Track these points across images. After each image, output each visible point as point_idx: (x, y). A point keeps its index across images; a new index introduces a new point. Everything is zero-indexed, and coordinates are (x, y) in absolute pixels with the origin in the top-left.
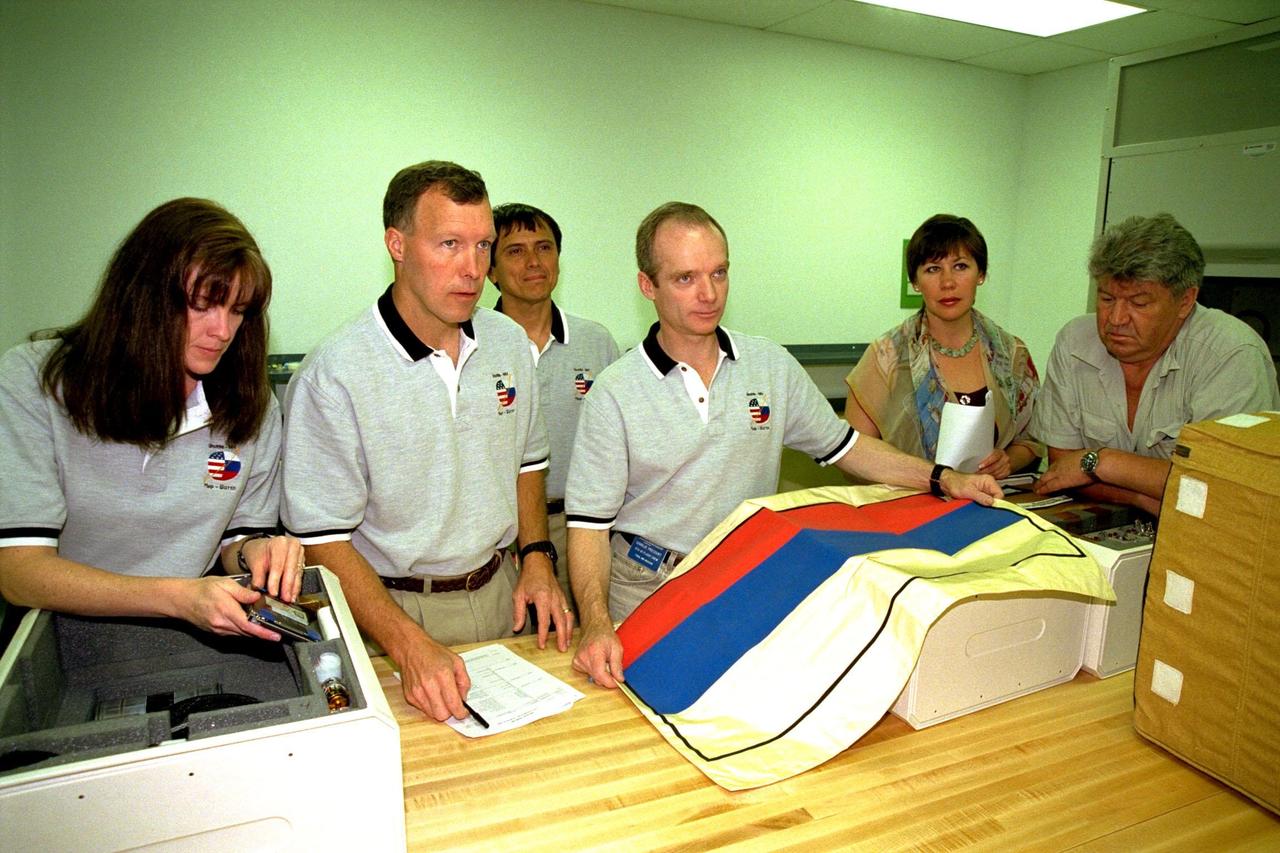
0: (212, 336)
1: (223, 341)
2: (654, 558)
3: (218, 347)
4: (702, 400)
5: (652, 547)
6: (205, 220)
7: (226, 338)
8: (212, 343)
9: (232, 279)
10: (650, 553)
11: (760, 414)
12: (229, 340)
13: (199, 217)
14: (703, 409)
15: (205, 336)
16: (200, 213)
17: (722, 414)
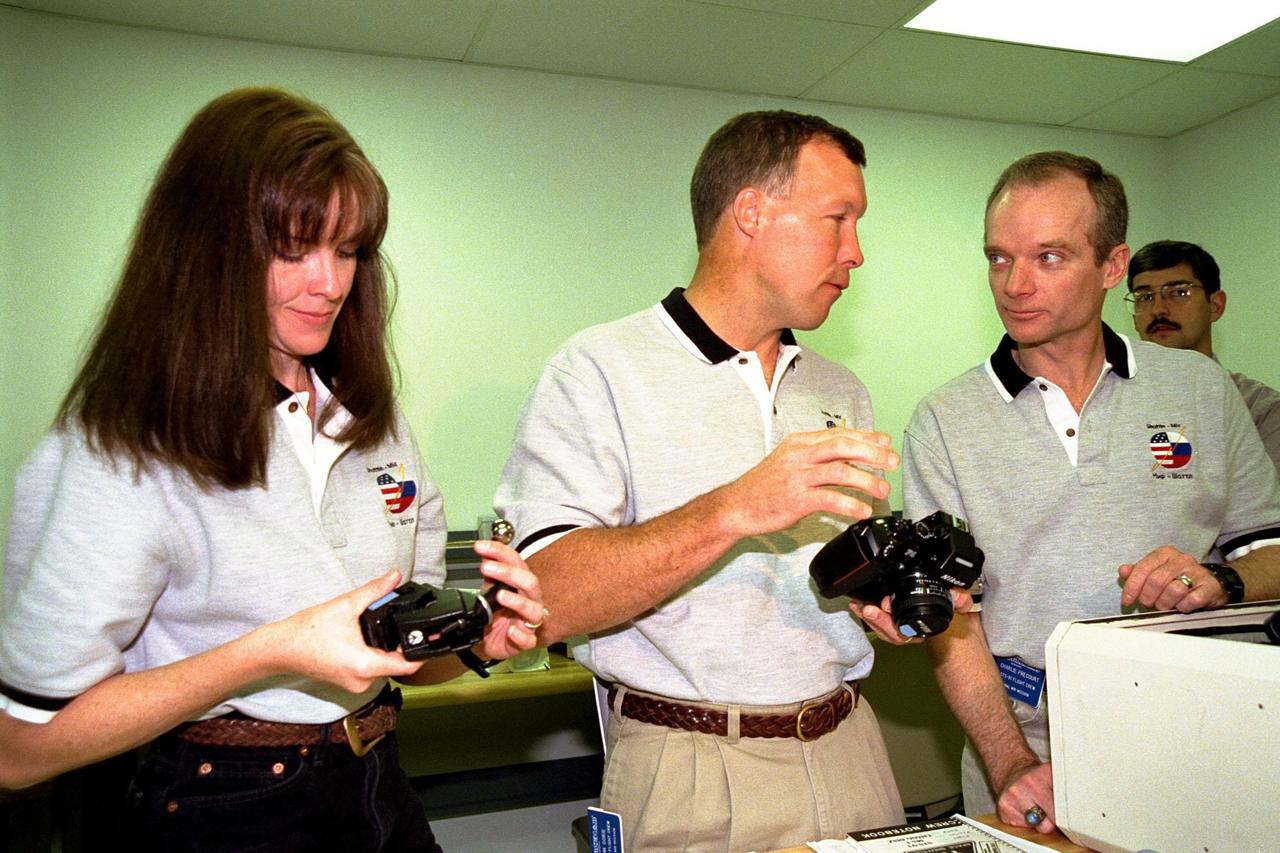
0: (316, 294)
1: (332, 301)
2: (1029, 686)
3: (326, 310)
4: (1071, 433)
5: (1023, 669)
6: (279, 115)
7: (336, 296)
8: (316, 304)
9: (325, 201)
10: (1022, 679)
11: (1170, 453)
12: (340, 298)
13: (269, 112)
14: (1071, 445)
15: (304, 294)
16: (269, 107)
17: (1104, 454)
